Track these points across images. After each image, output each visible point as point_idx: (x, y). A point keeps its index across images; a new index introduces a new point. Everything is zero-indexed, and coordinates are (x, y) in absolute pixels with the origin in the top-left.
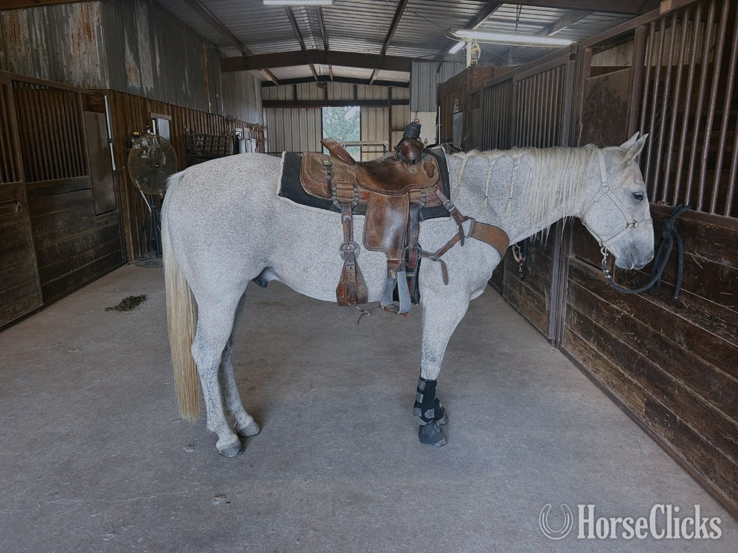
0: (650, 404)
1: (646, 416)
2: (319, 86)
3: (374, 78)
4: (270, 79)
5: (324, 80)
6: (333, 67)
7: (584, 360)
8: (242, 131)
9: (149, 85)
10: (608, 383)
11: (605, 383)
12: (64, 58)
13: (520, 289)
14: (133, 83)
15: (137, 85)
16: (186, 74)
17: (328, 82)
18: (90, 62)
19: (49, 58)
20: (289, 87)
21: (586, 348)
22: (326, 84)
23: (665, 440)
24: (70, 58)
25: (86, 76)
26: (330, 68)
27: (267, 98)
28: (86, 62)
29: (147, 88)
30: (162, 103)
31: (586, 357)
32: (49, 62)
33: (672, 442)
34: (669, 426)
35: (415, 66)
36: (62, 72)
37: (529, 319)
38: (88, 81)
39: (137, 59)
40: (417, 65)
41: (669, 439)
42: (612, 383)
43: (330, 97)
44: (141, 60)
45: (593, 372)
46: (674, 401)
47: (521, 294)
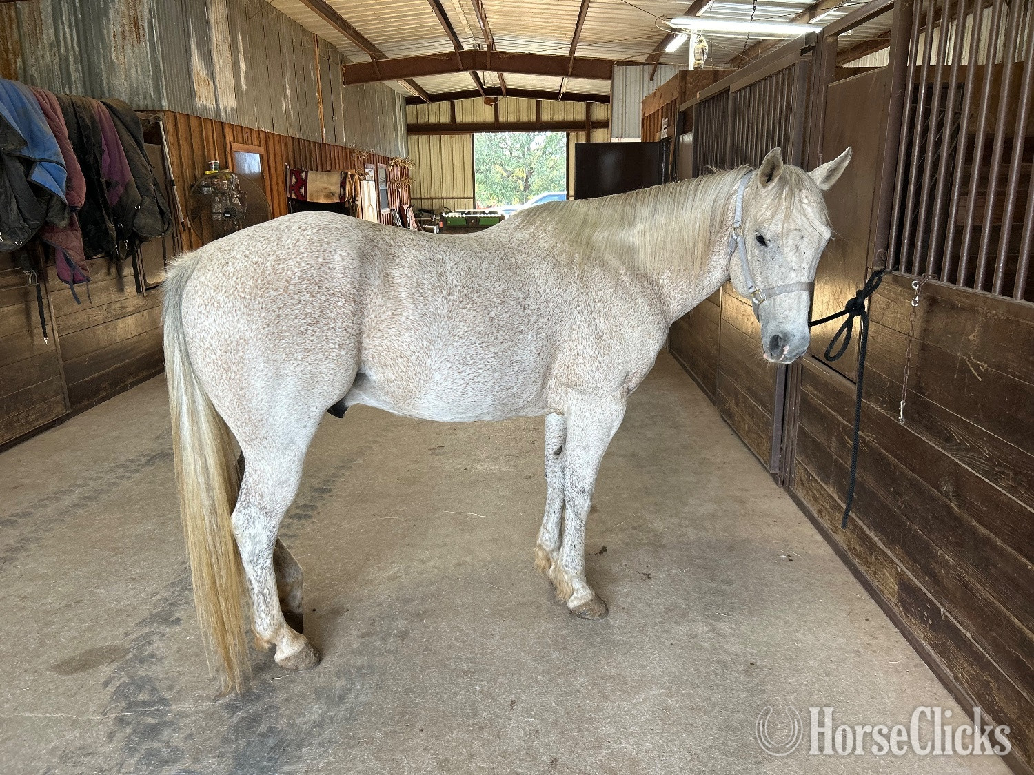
0: (905, 587)
1: (899, 604)
2: (488, 102)
3: (564, 90)
4: (415, 93)
5: (492, 94)
6: (506, 75)
7: (820, 512)
8: (375, 168)
9: (228, 103)
10: (850, 549)
11: (846, 548)
12: (103, 66)
13: (736, 398)
14: (204, 100)
15: (211, 105)
16: (287, 86)
17: (500, 97)
18: (139, 72)
19: (82, 67)
20: (445, 105)
21: (822, 494)
22: (496, 100)
23: (924, 643)
24: (111, 66)
25: (134, 92)
26: (501, 77)
27: (412, 121)
28: (133, 71)
29: (225, 108)
30: (250, 129)
31: (822, 509)
32: (83, 73)
33: (934, 647)
34: (931, 622)
35: (618, 71)
36: (100, 87)
37: (746, 442)
38: (137, 99)
39: (210, 66)
40: (621, 71)
41: (930, 644)
42: (855, 549)
43: (502, 119)
44: (217, 68)
45: (830, 531)
46: (939, 585)
47: (737, 406)
